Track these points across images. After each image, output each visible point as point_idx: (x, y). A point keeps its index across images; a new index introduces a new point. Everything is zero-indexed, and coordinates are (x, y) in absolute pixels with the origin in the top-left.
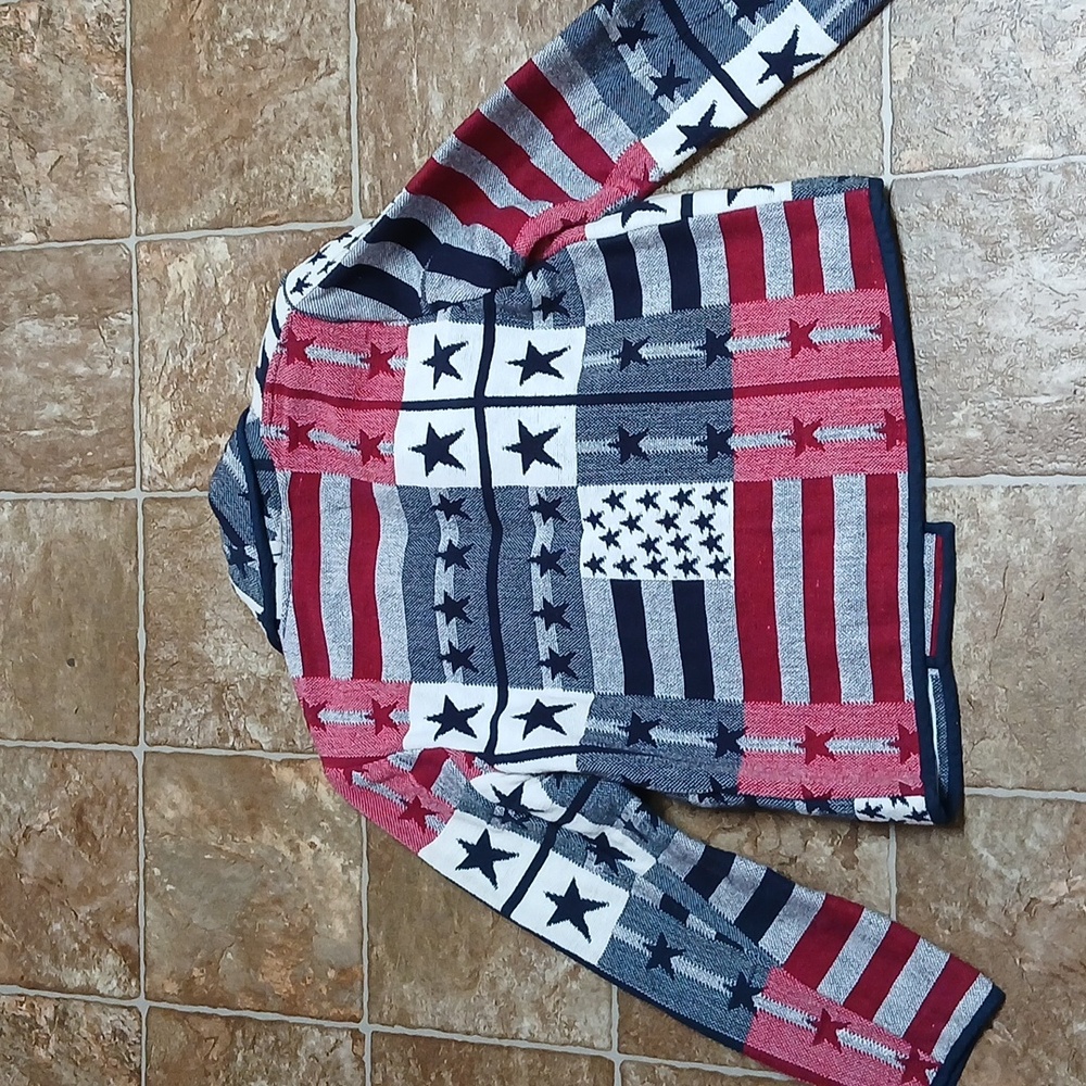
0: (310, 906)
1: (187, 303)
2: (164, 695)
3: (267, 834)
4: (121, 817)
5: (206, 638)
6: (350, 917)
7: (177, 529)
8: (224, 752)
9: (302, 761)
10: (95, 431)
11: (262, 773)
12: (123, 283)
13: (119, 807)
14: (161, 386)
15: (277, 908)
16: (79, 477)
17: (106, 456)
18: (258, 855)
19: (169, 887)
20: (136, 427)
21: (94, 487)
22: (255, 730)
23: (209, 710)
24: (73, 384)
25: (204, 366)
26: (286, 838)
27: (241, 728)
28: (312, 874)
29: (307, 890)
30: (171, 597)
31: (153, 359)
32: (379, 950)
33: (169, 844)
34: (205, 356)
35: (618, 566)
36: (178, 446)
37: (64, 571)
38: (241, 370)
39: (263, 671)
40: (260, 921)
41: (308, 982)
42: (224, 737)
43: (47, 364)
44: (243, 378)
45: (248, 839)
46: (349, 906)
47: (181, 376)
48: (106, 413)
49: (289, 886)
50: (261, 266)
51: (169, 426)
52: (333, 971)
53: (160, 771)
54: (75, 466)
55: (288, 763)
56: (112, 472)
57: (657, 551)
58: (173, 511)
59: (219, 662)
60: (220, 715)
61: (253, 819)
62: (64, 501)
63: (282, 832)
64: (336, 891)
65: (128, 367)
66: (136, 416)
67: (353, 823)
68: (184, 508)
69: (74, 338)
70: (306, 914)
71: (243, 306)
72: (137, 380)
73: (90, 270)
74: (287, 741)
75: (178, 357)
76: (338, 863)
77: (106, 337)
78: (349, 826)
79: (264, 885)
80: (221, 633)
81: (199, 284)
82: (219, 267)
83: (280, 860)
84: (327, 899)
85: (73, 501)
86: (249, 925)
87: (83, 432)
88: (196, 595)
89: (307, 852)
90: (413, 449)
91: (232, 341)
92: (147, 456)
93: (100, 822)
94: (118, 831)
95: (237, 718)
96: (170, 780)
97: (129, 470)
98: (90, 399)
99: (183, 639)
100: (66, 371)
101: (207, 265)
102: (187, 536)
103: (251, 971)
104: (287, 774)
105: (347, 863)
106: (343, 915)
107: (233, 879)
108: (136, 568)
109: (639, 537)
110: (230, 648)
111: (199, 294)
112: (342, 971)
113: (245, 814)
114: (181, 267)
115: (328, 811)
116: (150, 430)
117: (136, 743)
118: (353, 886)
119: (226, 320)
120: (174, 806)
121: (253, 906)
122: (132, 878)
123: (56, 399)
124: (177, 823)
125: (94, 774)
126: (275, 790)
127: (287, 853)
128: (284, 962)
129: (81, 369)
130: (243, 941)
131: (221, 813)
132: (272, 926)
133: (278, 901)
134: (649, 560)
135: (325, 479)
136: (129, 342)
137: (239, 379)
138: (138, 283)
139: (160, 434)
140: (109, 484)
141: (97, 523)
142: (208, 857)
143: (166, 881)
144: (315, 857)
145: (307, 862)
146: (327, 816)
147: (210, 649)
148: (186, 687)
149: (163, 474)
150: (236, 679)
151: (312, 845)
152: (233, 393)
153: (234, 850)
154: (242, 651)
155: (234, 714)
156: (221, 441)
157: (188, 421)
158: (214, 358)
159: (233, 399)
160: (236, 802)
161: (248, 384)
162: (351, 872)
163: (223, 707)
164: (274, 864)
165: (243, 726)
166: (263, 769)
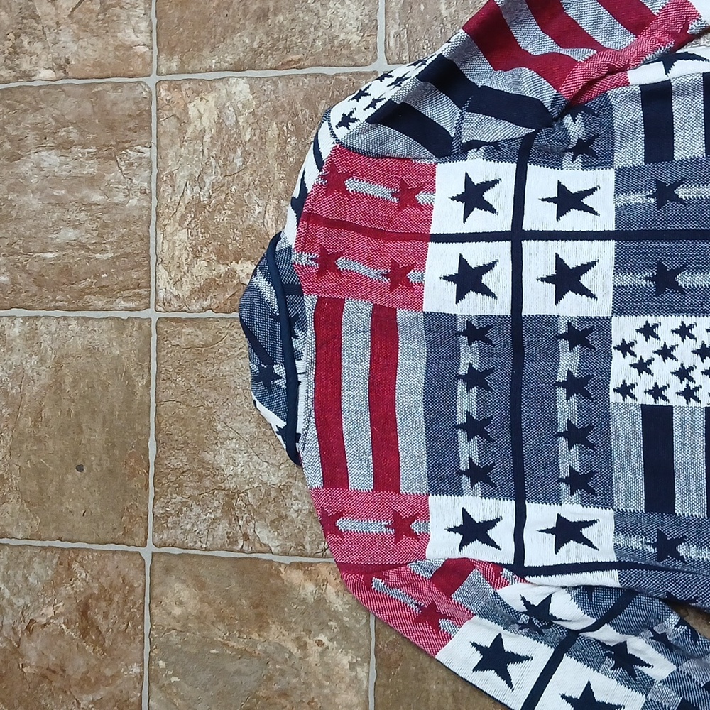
0: (316, 700)
1: (207, 138)
2: (174, 501)
3: (275, 632)
4: (127, 614)
5: (217, 448)
7: (190, 347)
8: (232, 555)
9: (311, 564)
10: (110, 255)
11: (271, 575)
12: (142, 119)
13: (125, 603)
14: (178, 215)
15: (283, 701)
16: (93, 297)
17: (121, 278)
18: (265, 652)
19: (174, 679)
20: (152, 252)
21: (108, 307)
22: (265, 535)
23: (219, 514)
24: (89, 211)
25: (223, 197)
26: (293, 636)
27: (251, 532)
28: (319, 670)
29: (313, 685)
30: (183, 411)
31: (170, 191)
33: (175, 639)
34: (224, 188)
35: (650, 392)
36: (194, 271)
37: (75, 383)
38: (260, 203)
39: (274, 480)
43: (63, 192)
44: (261, 209)
45: (255, 636)
46: (355, 701)
47: (199, 206)
48: (122, 238)
49: (294, 681)
50: (282, 106)
51: (185, 253)
53: (168, 570)
54: (89, 287)
55: (297, 566)
56: (126, 294)
57: (691, 379)
58: (188, 330)
59: (229, 471)
60: (230, 520)
61: (260, 616)
62: (77, 318)
63: (290, 630)
64: (343, 686)
65: (144, 196)
66: (152, 242)
67: (362, 623)
68: (198, 327)
69: (90, 168)
71: (263, 144)
72: (154, 209)
73: (109, 106)
74: (297, 545)
75: (197, 189)
76: (345, 660)
77: (123, 168)
78: (358, 626)
79: (270, 679)
80: (233, 444)
81: (220, 122)
82: (240, 106)
83: (287, 656)
84: (334, 694)
85: (86, 319)
87: (98, 256)
88: (208, 408)
89: (314, 649)
90: (445, 278)
91: (252, 175)
92: (163, 279)
93: (106, 616)
94: (124, 626)
95: (247, 522)
96: (178, 579)
97: (143, 292)
98: (105, 225)
99: (194, 448)
100: (82, 199)
101: (228, 104)
102: (201, 354)
104: (296, 577)
105: (355, 661)
107: (238, 672)
108: (149, 382)
109: (672, 365)
110: (241, 458)
111: (220, 131)
113: (252, 612)
114: (202, 106)
115: (336, 612)
116: (166, 255)
117: (144, 545)
118: (360, 681)
119: (246, 154)
120: (181, 604)
121: (258, 698)
122: (136, 670)
123: (72, 224)
124: (184, 619)
125: (100, 573)
126: (284, 591)
127: (295, 650)
129: (97, 198)
131: (227, 611)
133: (284, 694)
134: (682, 387)
135: (349, 304)
136: (146, 174)
137: (258, 210)
138: (158, 119)
139: (176, 259)
140: (123, 304)
141: (110, 340)
142: (215, 651)
143: (170, 673)
144: (322, 654)
145: (314, 659)
146: (335, 615)
147: (221, 460)
148: (196, 493)
149: (177, 297)
150: (247, 487)
151: (320, 643)
152: (251, 223)
153: (241, 646)
154: (253, 461)
155: (244, 519)
156: (238, 267)
157: (205, 248)
158: (233, 190)
159: (251, 228)
160: (244, 601)
161: (267, 215)
162: (359, 669)
163: (233, 513)
164: (279, 659)
165: (252, 530)
166: (272, 571)
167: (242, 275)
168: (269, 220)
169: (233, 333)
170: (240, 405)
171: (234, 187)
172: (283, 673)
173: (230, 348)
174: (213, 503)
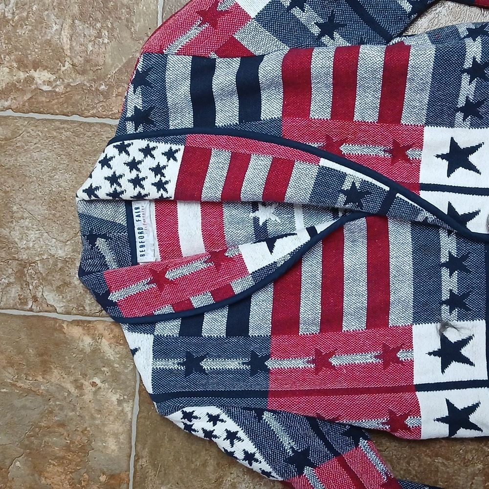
0: (88, 429)
3: (56, 375)
5: (13, 225)
6: (121, 437)
8: (22, 313)
9: (89, 322)
11: (56, 329)
15: (61, 430)
18: (47, 391)
22: (51, 297)
23: (12, 280)
25: (25, 14)
26: (72, 378)
27: (39, 295)
28: (92, 405)
29: (87, 418)
32: (143, 462)
34: (26, 7)
38: (57, 21)
39: (61, 253)
40: (47, 439)
41: (83, 484)
42: (23, 301)
44: (58, 27)
45: (40, 378)
46: (121, 429)
49: (71, 414)
52: (105, 477)
55: (77, 323)
59: (22, 244)
60: (22, 285)
61: (44, 363)
63: (69, 374)
64: (111, 418)
67: (130, 369)
70: (85, 435)
74: (78, 306)
76: (114, 398)
78: (126, 371)
79: (51, 412)
80: (27, 223)
83: (66, 394)
84: (104, 425)
86: (36, 442)
89: (88, 389)
95: (36, 287)
102: (0, 146)
103: (36, 475)
104: (76, 331)
105: (122, 398)
106: (116, 435)
107: (24, 407)
110: (33, 235)
112: (112, 477)
113: (38, 360)
115: (108, 360)
118: (125, 414)
121: (40, 428)
126: (66, 343)
127: (73, 390)
128: (64, 469)
130: (30, 453)
131: (17, 358)
132: (56, 443)
133: (62, 424)
137: (55, 27)
142: (5, 390)
144: (95, 393)
145: (88, 397)
146: (108, 363)
147: (16, 235)
150: (37, 258)
151: (94, 384)
152: (49, 38)
153: (26, 387)
154: (44, 237)
155: (34, 284)
156: (36, 74)
157: (7, 57)
158: (34, 9)
159: (49, 42)
160: (31, 351)
161: (63, 32)
162: (125, 405)
163: (25, 279)
164: (60, 397)
165: (40, 294)
166: (55, 327)
167: (40, 82)
168: (65, 37)
169: (30, 130)
170: (33, 190)
171: (35, 6)
172: (62, 408)
173: (27, 143)
174: (7, 270)
